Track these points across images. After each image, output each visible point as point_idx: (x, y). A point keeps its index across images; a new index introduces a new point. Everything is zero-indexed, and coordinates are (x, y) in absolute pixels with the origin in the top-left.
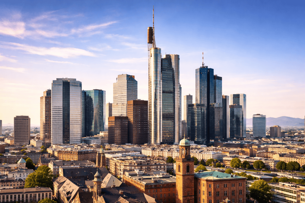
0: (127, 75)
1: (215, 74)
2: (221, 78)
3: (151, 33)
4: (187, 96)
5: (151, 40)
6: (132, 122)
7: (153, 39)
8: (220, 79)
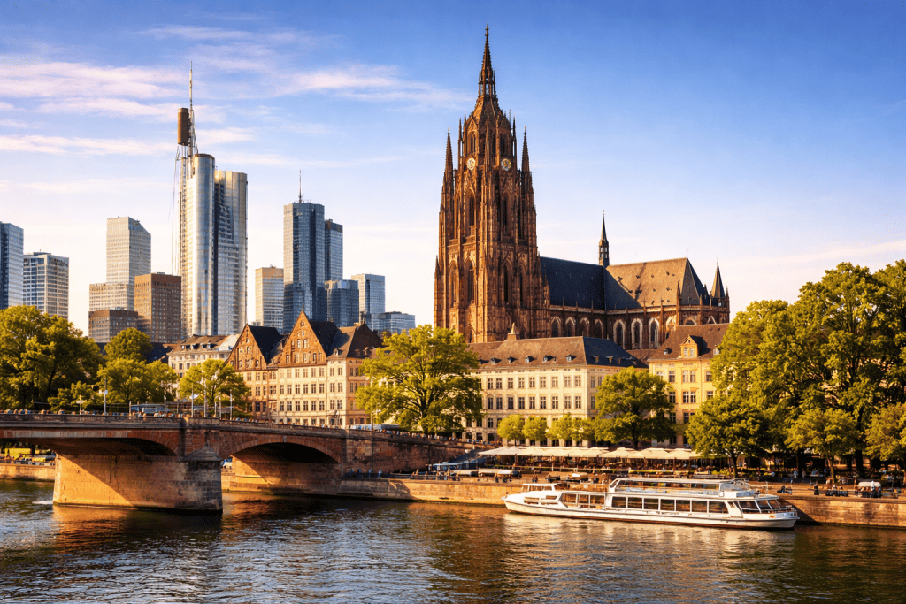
0: (130, 219)
1: (327, 217)
2: (341, 226)
3: (186, 121)
4: (264, 270)
5: (186, 136)
6: (150, 323)
7: (192, 135)
8: (339, 228)
